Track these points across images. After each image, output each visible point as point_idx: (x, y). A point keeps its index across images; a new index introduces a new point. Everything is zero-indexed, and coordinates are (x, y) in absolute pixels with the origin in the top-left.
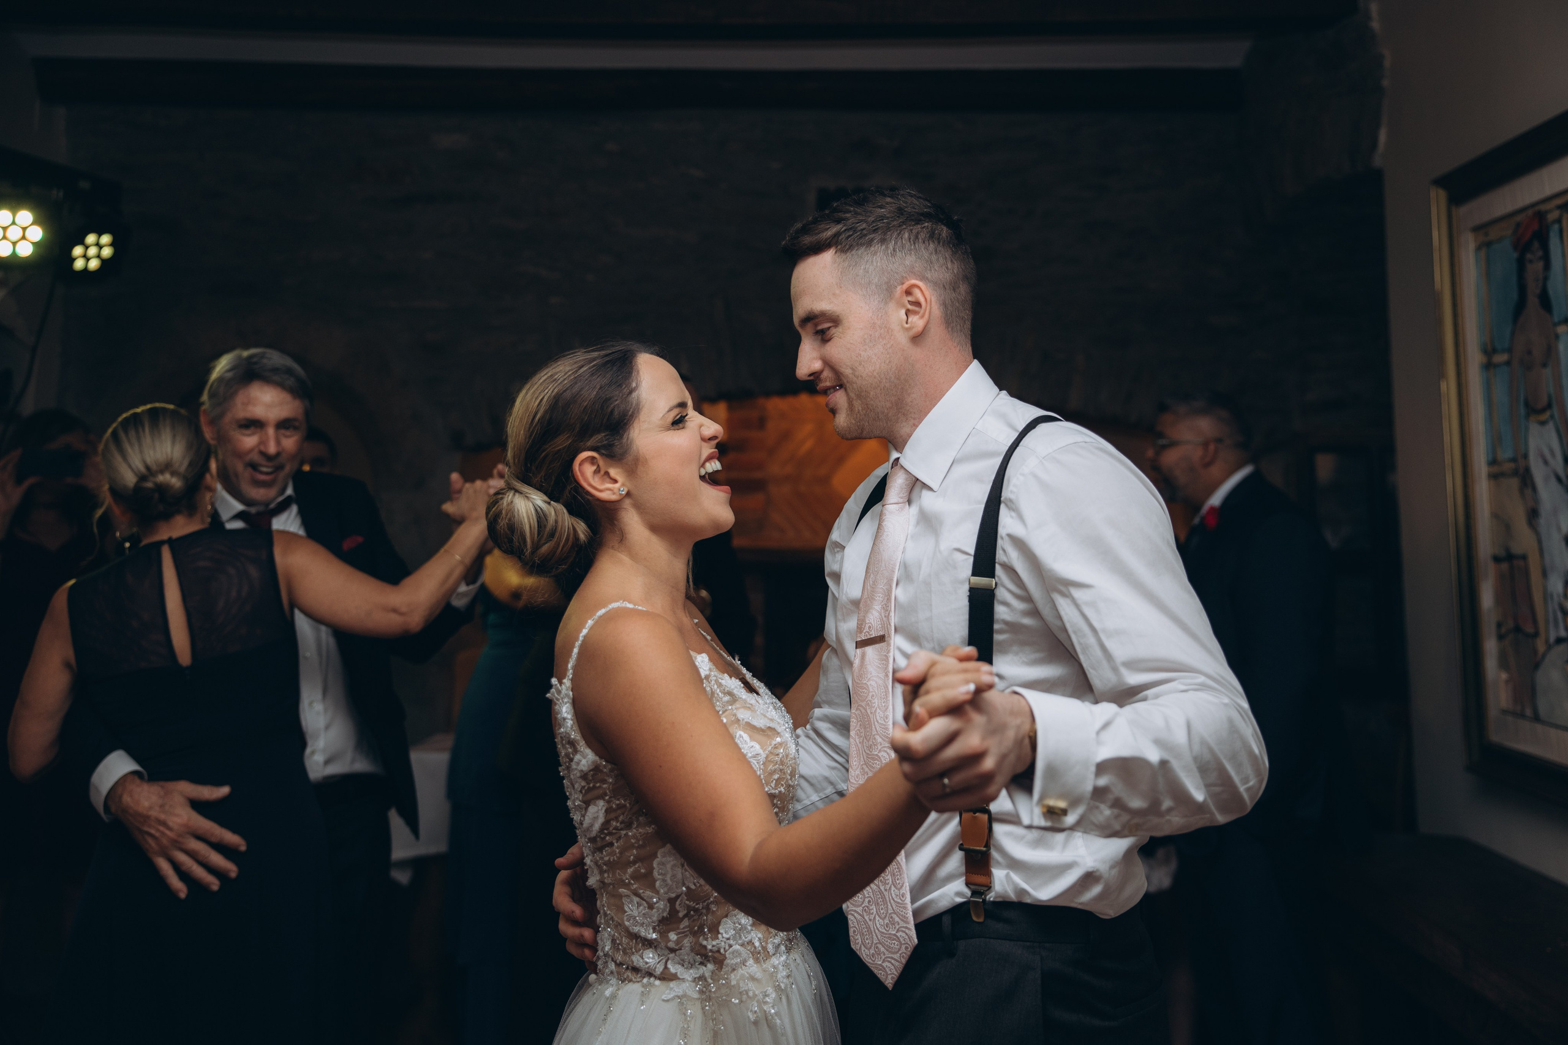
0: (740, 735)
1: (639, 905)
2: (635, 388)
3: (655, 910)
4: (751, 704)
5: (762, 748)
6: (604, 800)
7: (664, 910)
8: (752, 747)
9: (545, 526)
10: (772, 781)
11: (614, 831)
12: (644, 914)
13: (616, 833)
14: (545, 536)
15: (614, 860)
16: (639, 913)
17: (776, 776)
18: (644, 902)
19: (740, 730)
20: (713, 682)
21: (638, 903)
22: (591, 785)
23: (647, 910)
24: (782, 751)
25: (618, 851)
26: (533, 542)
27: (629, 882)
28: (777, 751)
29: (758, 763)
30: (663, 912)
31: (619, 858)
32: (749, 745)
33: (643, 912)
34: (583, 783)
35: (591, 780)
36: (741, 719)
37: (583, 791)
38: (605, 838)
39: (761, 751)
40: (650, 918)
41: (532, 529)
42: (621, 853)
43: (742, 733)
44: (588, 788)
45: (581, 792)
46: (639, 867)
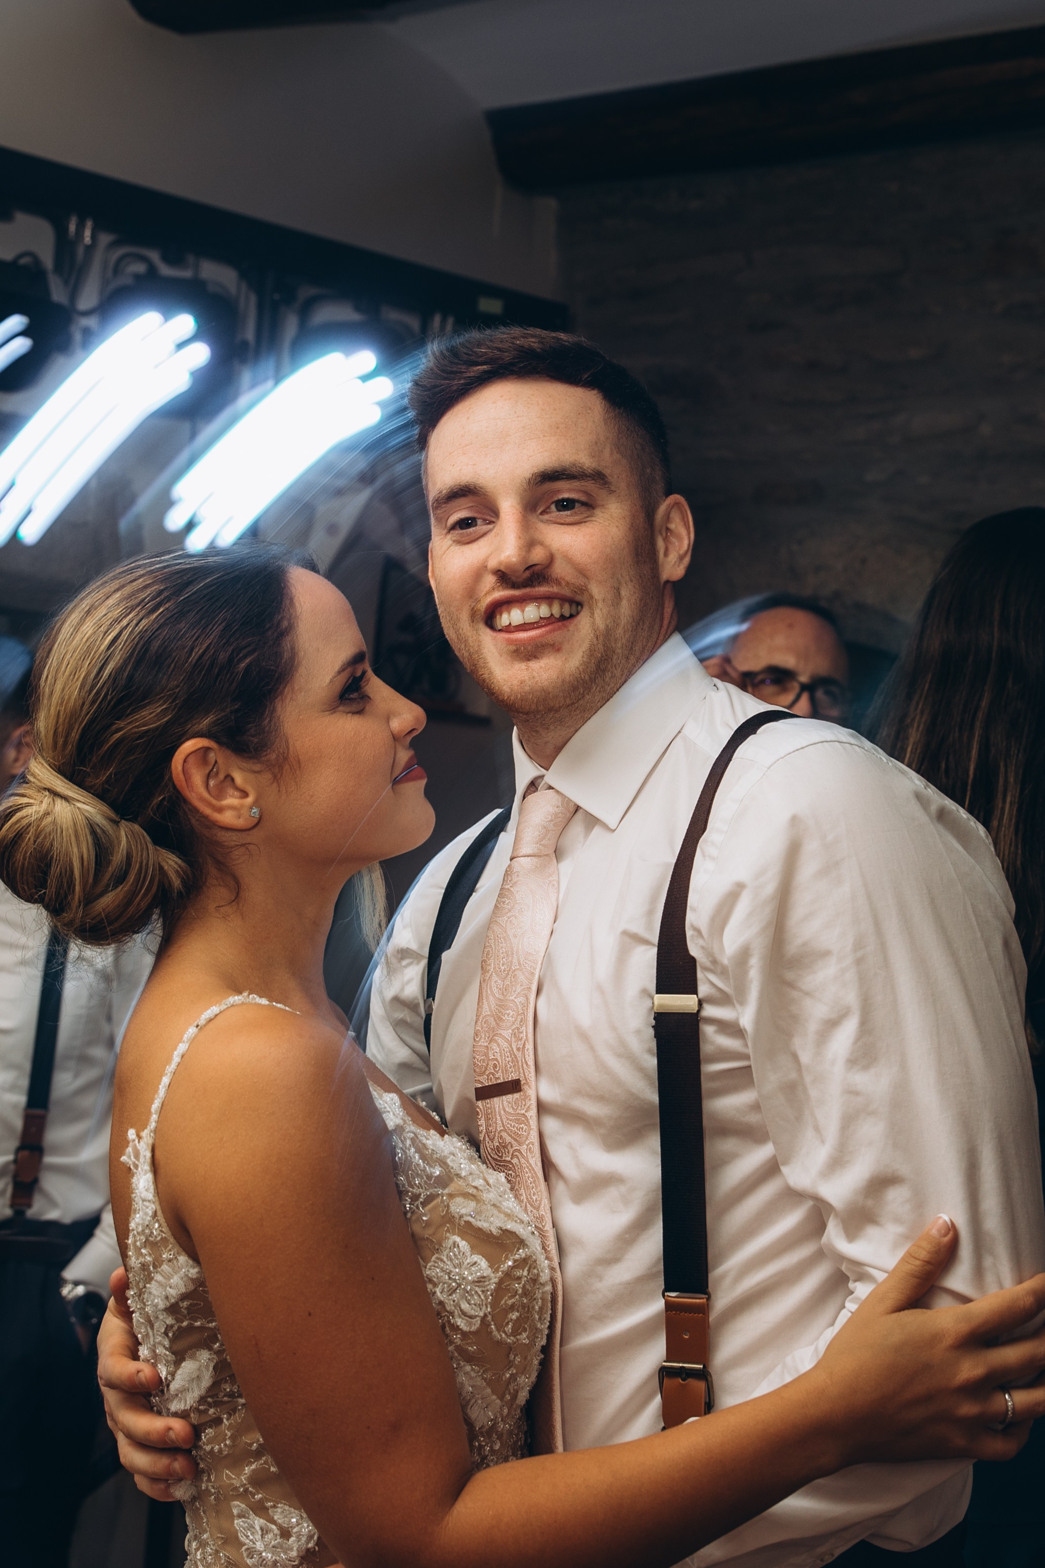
0: (454, 1243)
1: (264, 1531)
2: (286, 628)
3: (292, 1539)
4: (476, 1188)
5: (491, 1266)
6: (210, 1349)
7: (310, 1537)
8: (475, 1263)
9: (109, 862)
10: (507, 1324)
11: (225, 1399)
12: (273, 1547)
13: (228, 1402)
14: (107, 876)
15: (220, 1450)
16: (265, 1546)
17: (514, 1316)
18: (274, 1527)
19: (454, 1234)
20: (408, 1142)
21: (262, 1529)
22: (185, 1324)
23: (278, 1540)
24: (525, 1273)
25: (229, 1434)
26: (84, 889)
27: (246, 1490)
28: (519, 1273)
29: (483, 1291)
30: (308, 1542)
31: (233, 1446)
32: (468, 1261)
33: (273, 1543)
34: (170, 1321)
35: (185, 1317)
36: (456, 1216)
37: (170, 1335)
38: (206, 1411)
39: (488, 1272)
40: (285, 1553)
41: (85, 863)
42: (233, 1438)
43: (457, 1239)
44: (179, 1328)
45: (166, 1333)
46: (266, 1463)
